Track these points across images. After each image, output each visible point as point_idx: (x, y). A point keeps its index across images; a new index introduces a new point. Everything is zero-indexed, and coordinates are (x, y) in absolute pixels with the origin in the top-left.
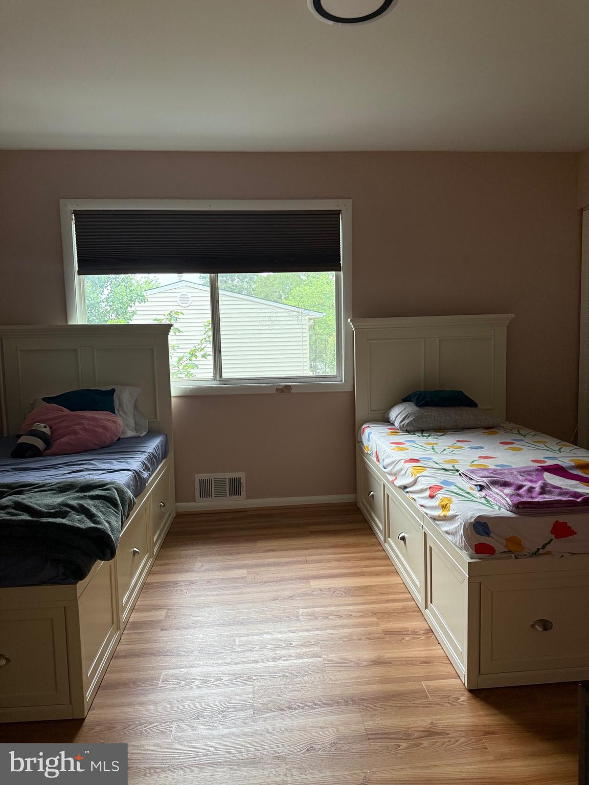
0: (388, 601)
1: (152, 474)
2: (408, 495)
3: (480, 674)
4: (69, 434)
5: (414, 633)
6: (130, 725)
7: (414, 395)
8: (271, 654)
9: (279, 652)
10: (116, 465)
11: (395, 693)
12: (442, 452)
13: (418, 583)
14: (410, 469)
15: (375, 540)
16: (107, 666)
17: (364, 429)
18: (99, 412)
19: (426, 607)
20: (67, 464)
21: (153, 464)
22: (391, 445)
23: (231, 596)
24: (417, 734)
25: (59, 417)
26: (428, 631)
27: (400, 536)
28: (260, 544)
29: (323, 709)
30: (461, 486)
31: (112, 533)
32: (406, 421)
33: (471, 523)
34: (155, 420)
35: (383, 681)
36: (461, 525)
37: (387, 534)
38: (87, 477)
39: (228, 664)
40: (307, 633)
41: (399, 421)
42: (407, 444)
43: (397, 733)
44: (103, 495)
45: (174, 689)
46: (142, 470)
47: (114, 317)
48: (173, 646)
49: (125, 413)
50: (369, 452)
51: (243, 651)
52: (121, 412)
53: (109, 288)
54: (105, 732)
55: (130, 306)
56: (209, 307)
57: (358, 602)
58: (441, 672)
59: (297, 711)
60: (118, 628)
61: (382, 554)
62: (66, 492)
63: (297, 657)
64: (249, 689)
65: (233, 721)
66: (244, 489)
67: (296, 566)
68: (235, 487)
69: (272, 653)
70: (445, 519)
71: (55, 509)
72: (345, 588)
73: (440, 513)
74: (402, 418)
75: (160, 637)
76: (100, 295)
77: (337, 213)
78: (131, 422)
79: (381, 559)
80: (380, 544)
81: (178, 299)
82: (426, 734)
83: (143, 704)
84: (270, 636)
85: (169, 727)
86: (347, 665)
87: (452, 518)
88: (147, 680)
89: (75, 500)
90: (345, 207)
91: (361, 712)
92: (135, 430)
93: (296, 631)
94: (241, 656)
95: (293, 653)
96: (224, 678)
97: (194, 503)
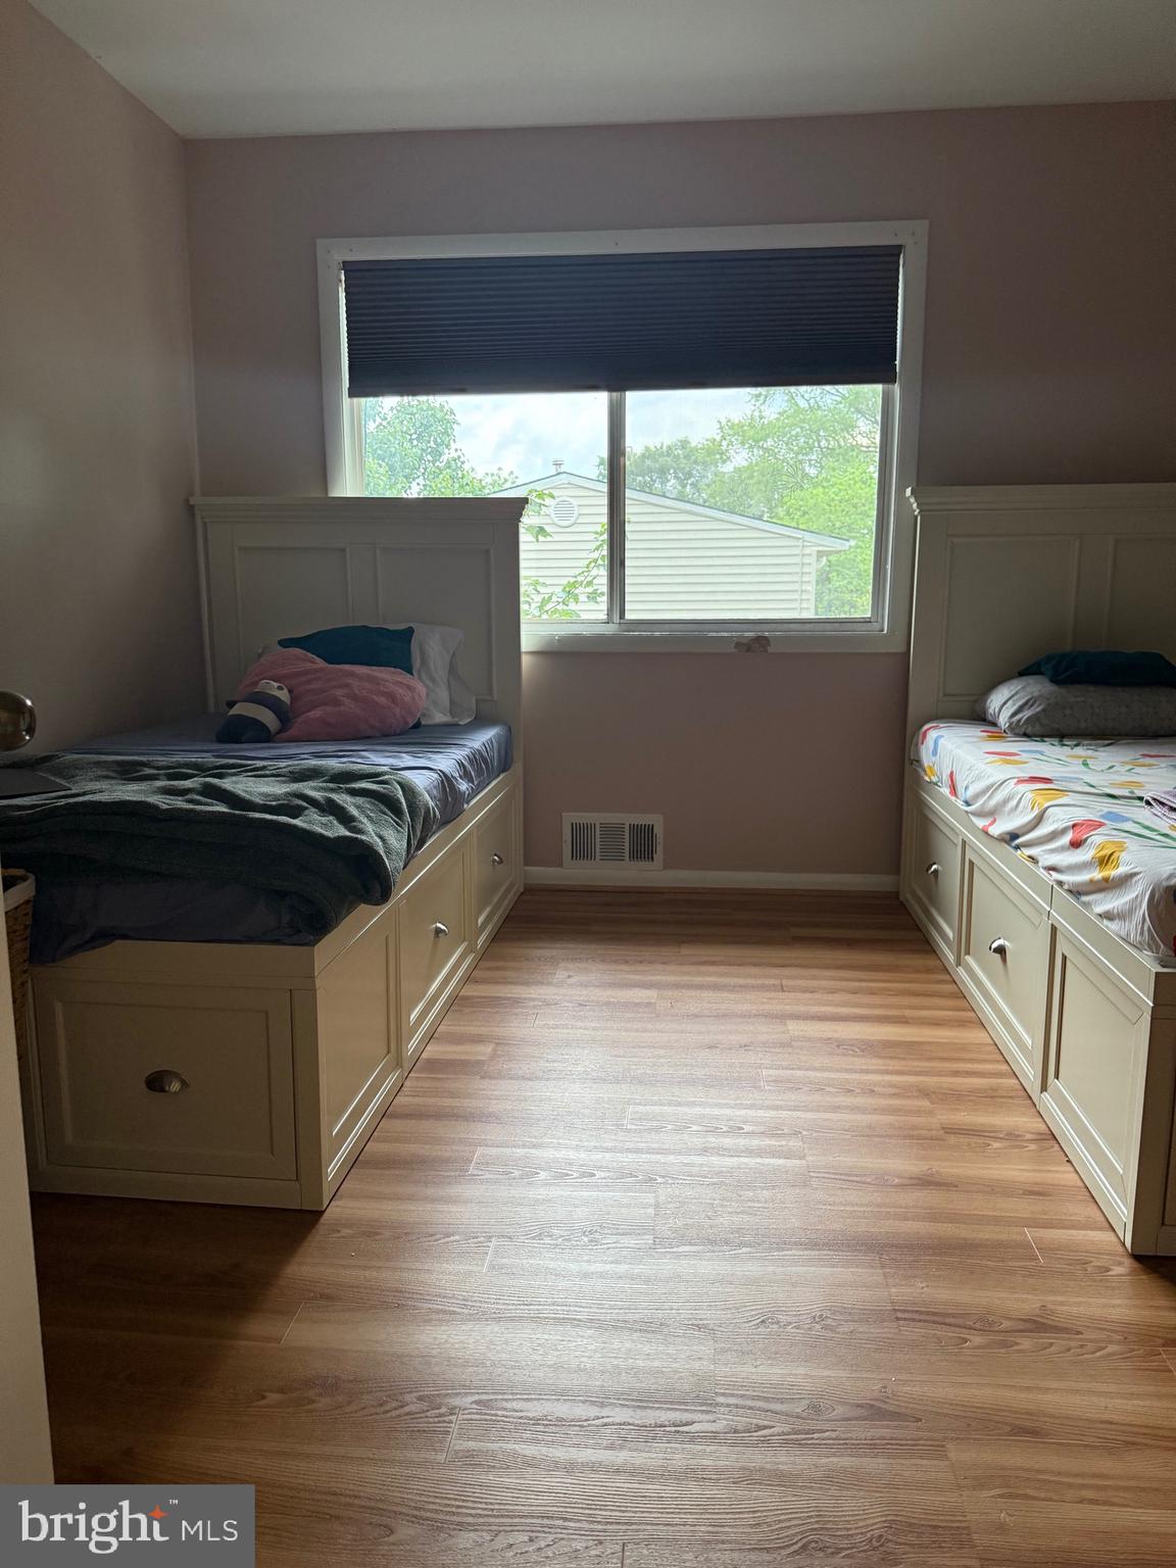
0: (956, 1073)
1: (477, 791)
2: (1018, 853)
3: (1163, 1224)
4: (325, 704)
5: (1013, 1137)
6: (408, 1234)
7: (1049, 659)
8: (697, 1142)
9: (713, 1140)
12: (1107, 769)
13: (1029, 1041)
14: (1030, 795)
15: (935, 961)
17: (924, 734)
18: (382, 668)
19: (1044, 1088)
21: (479, 772)
22: (987, 755)
23: (623, 1033)
24: (1006, 1324)
25: (306, 672)
26: (1044, 1137)
27: (994, 946)
28: (686, 950)
29: (800, 1253)
30: (1147, 823)
31: (385, 853)
32: (1026, 714)
33: (1168, 888)
34: (489, 698)
35: (934, 1217)
36: (1144, 892)
37: (964, 946)
39: (608, 1150)
40: (775, 1112)
41: (1009, 714)
42: (1024, 755)
43: (962, 1316)
44: (374, 791)
45: (497, 1182)
46: (457, 775)
48: (501, 1107)
49: (433, 680)
50: (934, 779)
51: (640, 1131)
52: (423, 675)
54: (360, 1240)
57: (891, 1068)
58: (1071, 1215)
59: (745, 1250)
60: (399, 1064)
61: (950, 987)
62: (304, 780)
63: (751, 1152)
64: (649, 1198)
65: (611, 1251)
66: (660, 849)
67: (759, 993)
68: (642, 844)
69: (700, 1140)
70: (1106, 886)
71: (278, 801)
72: (862, 1041)
73: (1092, 875)
74: (1015, 708)
75: (477, 1089)
77: (894, 252)
78: (443, 695)
79: (945, 997)
80: (945, 969)
82: (1028, 1326)
84: (697, 1110)
85: (483, 1246)
86: (858, 1179)
87: (1121, 883)
88: (447, 1161)
89: (319, 791)
90: (912, 239)
91: (883, 1267)
92: (450, 712)
93: (752, 1107)
94: (636, 1139)
95: (744, 1146)
96: (599, 1174)
97: (559, 869)
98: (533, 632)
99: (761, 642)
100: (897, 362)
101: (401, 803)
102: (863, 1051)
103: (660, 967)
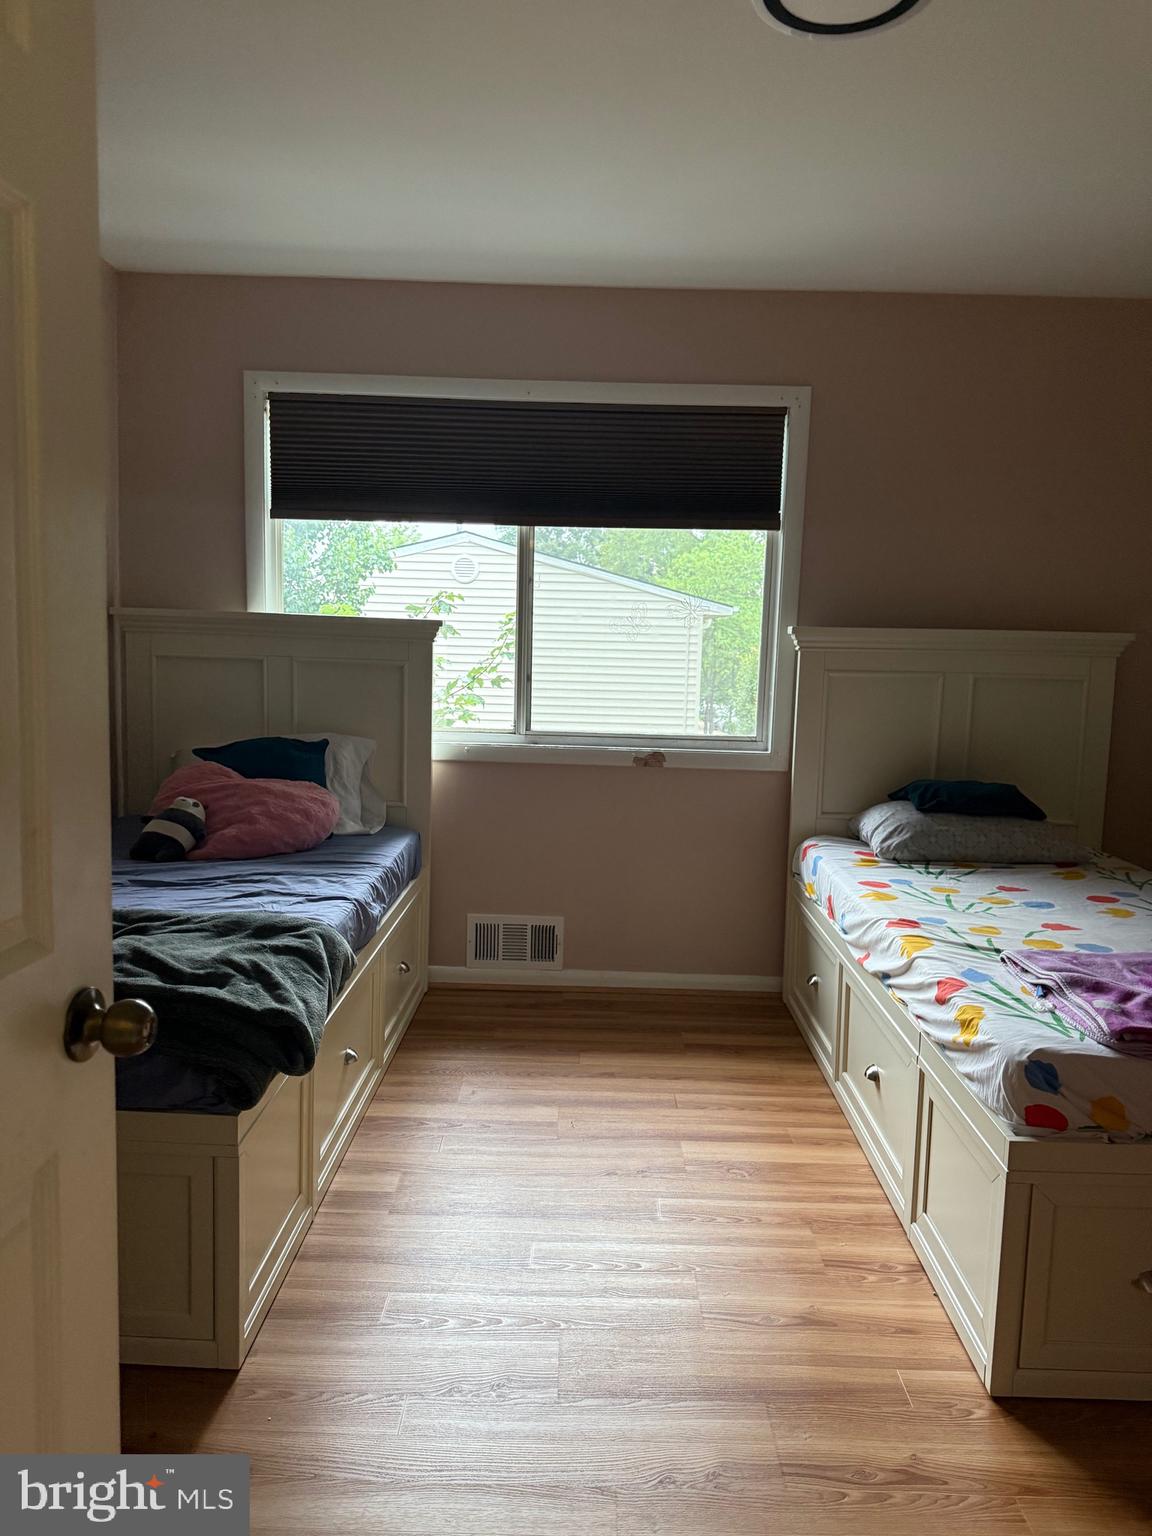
0: (835, 1199)
1: (389, 907)
2: (890, 992)
3: (1018, 1367)
4: (241, 822)
5: (886, 1268)
6: (322, 1393)
7: (915, 786)
8: (599, 1282)
9: (613, 1279)
10: (324, 887)
11: (841, 1387)
12: (967, 909)
13: (900, 1169)
14: (900, 942)
15: (818, 1073)
16: (285, 1272)
17: (806, 849)
18: (297, 782)
19: (914, 1219)
20: (232, 880)
21: (391, 889)
22: (862, 887)
23: (526, 1159)
24: (881, 1476)
25: (223, 788)
26: (915, 1268)
27: (869, 1072)
28: (586, 1061)
29: (694, 1403)
30: (1002, 984)
31: (310, 1022)
32: (895, 840)
33: (1020, 1063)
34: (399, 804)
35: (817, 1359)
36: (999, 1064)
37: (842, 1063)
38: (269, 908)
39: (514, 1293)
40: (670, 1247)
41: (881, 840)
42: (894, 886)
43: (842, 1468)
44: (297, 947)
45: (407, 1331)
46: (370, 900)
47: (332, 596)
48: (410, 1246)
49: (344, 787)
50: (814, 897)
51: (543, 1271)
52: (336, 785)
53: (326, 540)
54: (276, 1401)
55: (362, 576)
56: (514, 586)
57: (776, 1194)
58: (937, 1355)
59: (644, 1402)
60: (309, 1202)
61: (830, 1102)
62: (229, 935)
63: (648, 1293)
64: (553, 1346)
65: (518, 1407)
66: (560, 950)
67: (653, 1110)
68: (544, 944)
69: (600, 1279)
70: (966, 1048)
71: (206, 968)
72: (751, 1164)
73: (956, 1035)
74: (885, 833)
75: (386, 1226)
76: (309, 553)
77: (780, 413)
78: (355, 804)
79: (825, 1112)
80: (824, 1082)
81: (451, 567)
82: (901, 1477)
83: (349, 1353)
84: (597, 1246)
85: (396, 1405)
86: (746, 1319)
87: (979, 1050)
88: (359, 1308)
89: (244, 953)
90: (796, 402)
91: (770, 1418)
92: (362, 820)
93: (648, 1241)
94: (541, 1281)
95: (641, 1285)
96: (506, 1321)
97: (463, 968)
98: (442, 744)
99: (658, 757)
100: (781, 512)
101: (322, 959)
102: (750, 1175)
103: (560, 1080)
